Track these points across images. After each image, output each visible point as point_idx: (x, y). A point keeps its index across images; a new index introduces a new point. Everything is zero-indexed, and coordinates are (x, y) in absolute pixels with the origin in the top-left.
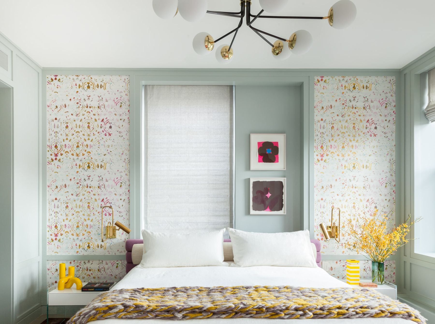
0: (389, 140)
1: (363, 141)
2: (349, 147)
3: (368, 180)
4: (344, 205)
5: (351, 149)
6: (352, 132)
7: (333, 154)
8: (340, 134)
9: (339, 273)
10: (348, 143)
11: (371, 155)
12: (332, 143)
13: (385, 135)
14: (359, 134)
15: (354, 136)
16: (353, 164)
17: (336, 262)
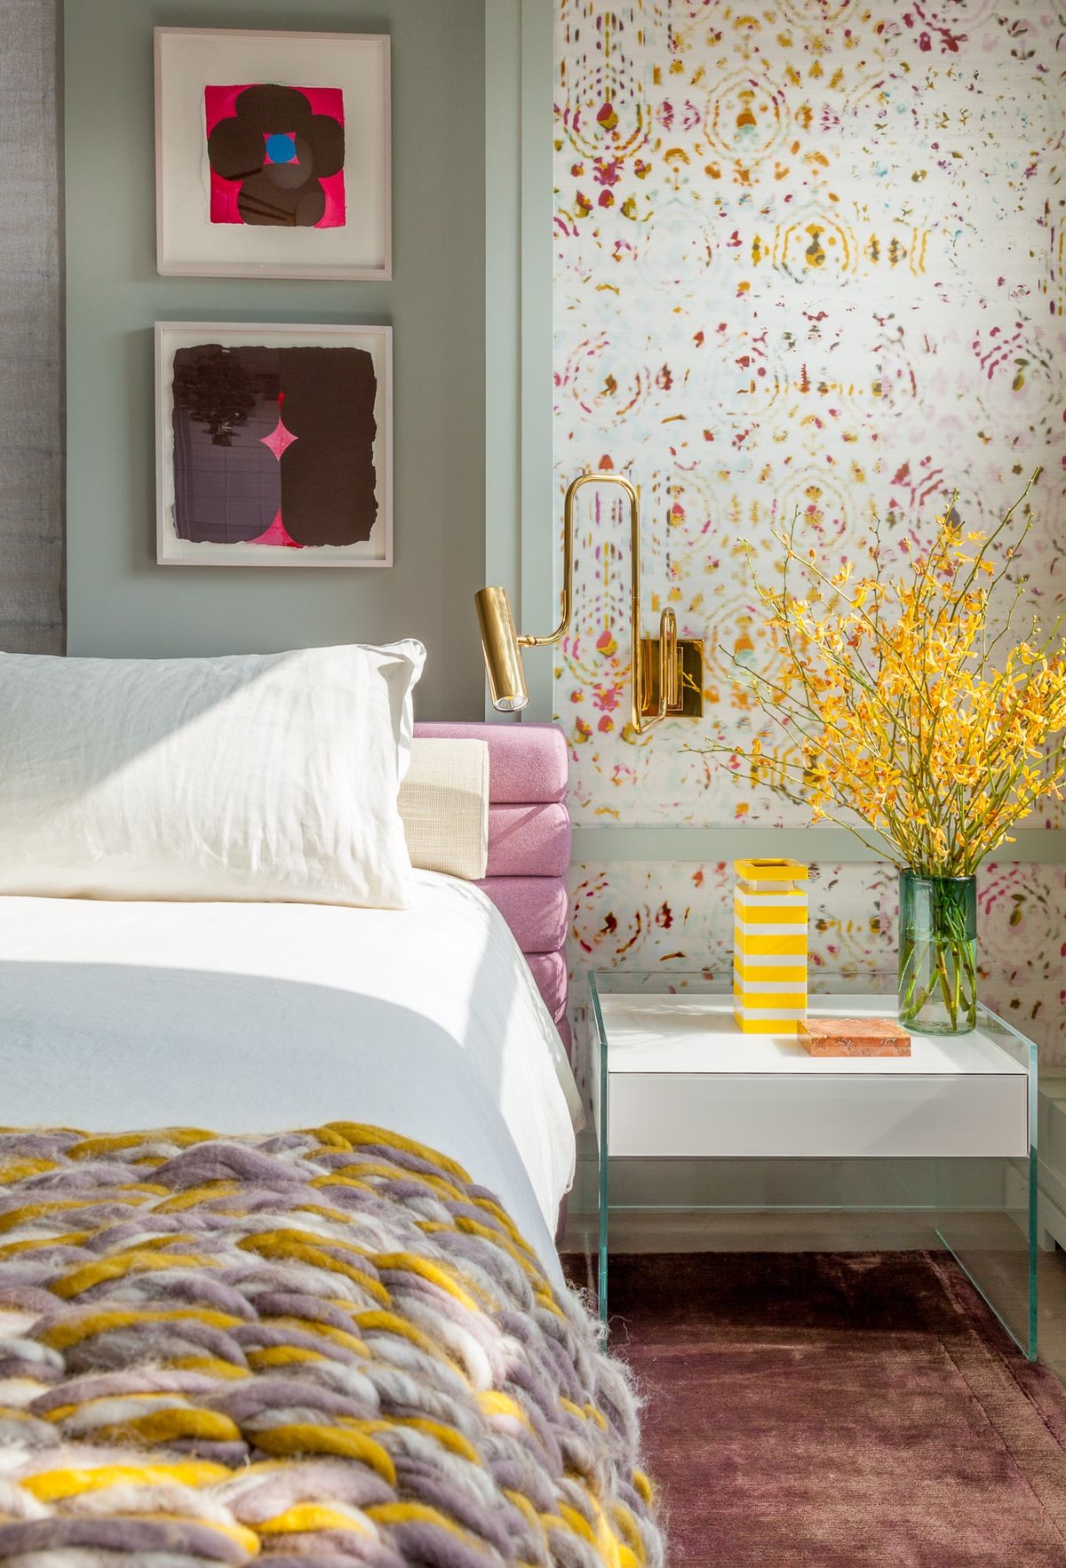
0: (1040, 74)
1: (877, 81)
2: (783, 119)
3: (905, 339)
4: (746, 507)
5: (797, 132)
6: (804, 18)
7: (676, 161)
8: (725, 27)
9: (714, 945)
10: (775, 94)
11: (924, 173)
12: (676, 90)
13: (1014, 43)
14: (848, 33)
15: (818, 46)
16: (809, 229)
17: (694, 872)
